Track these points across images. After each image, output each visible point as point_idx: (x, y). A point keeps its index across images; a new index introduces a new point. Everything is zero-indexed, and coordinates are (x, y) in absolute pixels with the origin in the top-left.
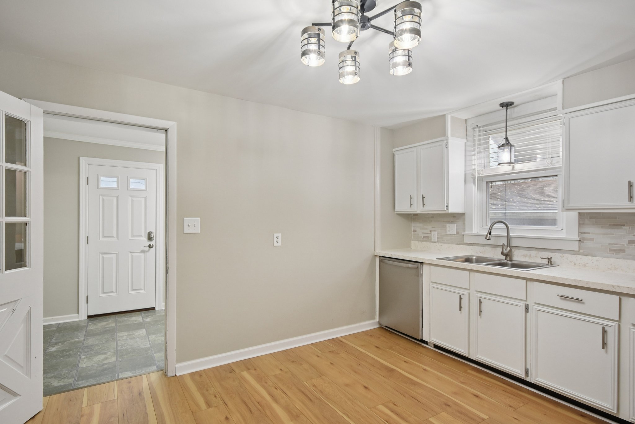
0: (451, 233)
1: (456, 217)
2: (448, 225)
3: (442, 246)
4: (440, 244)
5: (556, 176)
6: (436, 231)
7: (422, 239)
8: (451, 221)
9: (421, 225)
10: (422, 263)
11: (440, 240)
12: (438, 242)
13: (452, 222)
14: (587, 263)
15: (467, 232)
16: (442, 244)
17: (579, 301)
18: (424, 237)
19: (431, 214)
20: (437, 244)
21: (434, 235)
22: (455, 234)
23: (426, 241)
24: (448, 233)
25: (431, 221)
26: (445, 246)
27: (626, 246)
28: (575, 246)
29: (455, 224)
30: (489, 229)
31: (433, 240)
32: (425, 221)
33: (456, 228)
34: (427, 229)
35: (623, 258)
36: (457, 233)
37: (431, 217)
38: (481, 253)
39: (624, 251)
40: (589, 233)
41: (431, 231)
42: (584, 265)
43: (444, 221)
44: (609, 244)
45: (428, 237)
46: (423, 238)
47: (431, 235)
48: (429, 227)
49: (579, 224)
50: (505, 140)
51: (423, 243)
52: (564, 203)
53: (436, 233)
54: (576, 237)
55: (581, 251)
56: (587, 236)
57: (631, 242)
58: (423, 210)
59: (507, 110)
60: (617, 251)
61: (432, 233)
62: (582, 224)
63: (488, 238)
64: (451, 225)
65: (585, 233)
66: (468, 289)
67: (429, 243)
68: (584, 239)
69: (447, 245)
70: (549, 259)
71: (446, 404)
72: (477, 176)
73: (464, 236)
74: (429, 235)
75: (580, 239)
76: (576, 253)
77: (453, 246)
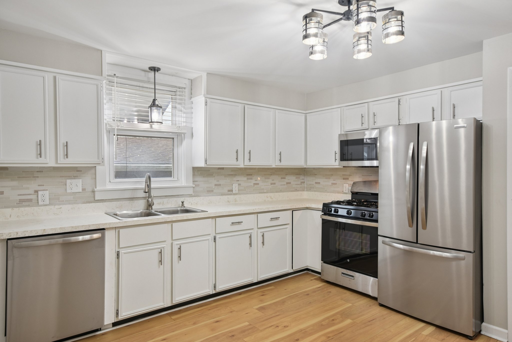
0: (73, 191)
1: (81, 171)
2: (68, 181)
3: (61, 208)
4: (57, 207)
5: (174, 138)
6: (47, 190)
7: (17, 204)
8: (74, 176)
9: (15, 183)
10: (104, 229)
11: (55, 201)
12: (50, 204)
13: (75, 177)
14: (198, 202)
15: (98, 188)
16: (61, 206)
18: (21, 201)
19: (38, 167)
20: (52, 207)
21: (44, 196)
22: (81, 191)
23: (29, 206)
24: (69, 191)
25: (38, 177)
26: (65, 207)
28: (191, 192)
29: (81, 180)
30: (146, 182)
31: (40, 203)
32: (20, 177)
33: (82, 184)
34: (28, 188)
36: (84, 190)
37: (37, 172)
38: (117, 208)
40: (197, 181)
41: (36, 192)
43: (61, 177)
44: (207, 187)
45: (32, 199)
46: (19, 202)
47: (38, 196)
48: (33, 185)
49: (193, 175)
50: (154, 100)
51: (22, 209)
52: (206, 161)
53: (47, 193)
54: (191, 184)
55: (193, 194)
56: (196, 183)
57: (216, 185)
58: (63, 162)
59: (155, 74)
60: (210, 192)
61: (40, 193)
62: (194, 175)
63: (147, 191)
64: (74, 181)
65: (195, 181)
66: (165, 241)
67: (36, 208)
68: (196, 185)
69: (70, 206)
70: (182, 202)
71: (231, 337)
72: (116, 128)
73: (96, 192)
74: (34, 197)
75: (194, 186)
76: (190, 196)
77: (80, 205)
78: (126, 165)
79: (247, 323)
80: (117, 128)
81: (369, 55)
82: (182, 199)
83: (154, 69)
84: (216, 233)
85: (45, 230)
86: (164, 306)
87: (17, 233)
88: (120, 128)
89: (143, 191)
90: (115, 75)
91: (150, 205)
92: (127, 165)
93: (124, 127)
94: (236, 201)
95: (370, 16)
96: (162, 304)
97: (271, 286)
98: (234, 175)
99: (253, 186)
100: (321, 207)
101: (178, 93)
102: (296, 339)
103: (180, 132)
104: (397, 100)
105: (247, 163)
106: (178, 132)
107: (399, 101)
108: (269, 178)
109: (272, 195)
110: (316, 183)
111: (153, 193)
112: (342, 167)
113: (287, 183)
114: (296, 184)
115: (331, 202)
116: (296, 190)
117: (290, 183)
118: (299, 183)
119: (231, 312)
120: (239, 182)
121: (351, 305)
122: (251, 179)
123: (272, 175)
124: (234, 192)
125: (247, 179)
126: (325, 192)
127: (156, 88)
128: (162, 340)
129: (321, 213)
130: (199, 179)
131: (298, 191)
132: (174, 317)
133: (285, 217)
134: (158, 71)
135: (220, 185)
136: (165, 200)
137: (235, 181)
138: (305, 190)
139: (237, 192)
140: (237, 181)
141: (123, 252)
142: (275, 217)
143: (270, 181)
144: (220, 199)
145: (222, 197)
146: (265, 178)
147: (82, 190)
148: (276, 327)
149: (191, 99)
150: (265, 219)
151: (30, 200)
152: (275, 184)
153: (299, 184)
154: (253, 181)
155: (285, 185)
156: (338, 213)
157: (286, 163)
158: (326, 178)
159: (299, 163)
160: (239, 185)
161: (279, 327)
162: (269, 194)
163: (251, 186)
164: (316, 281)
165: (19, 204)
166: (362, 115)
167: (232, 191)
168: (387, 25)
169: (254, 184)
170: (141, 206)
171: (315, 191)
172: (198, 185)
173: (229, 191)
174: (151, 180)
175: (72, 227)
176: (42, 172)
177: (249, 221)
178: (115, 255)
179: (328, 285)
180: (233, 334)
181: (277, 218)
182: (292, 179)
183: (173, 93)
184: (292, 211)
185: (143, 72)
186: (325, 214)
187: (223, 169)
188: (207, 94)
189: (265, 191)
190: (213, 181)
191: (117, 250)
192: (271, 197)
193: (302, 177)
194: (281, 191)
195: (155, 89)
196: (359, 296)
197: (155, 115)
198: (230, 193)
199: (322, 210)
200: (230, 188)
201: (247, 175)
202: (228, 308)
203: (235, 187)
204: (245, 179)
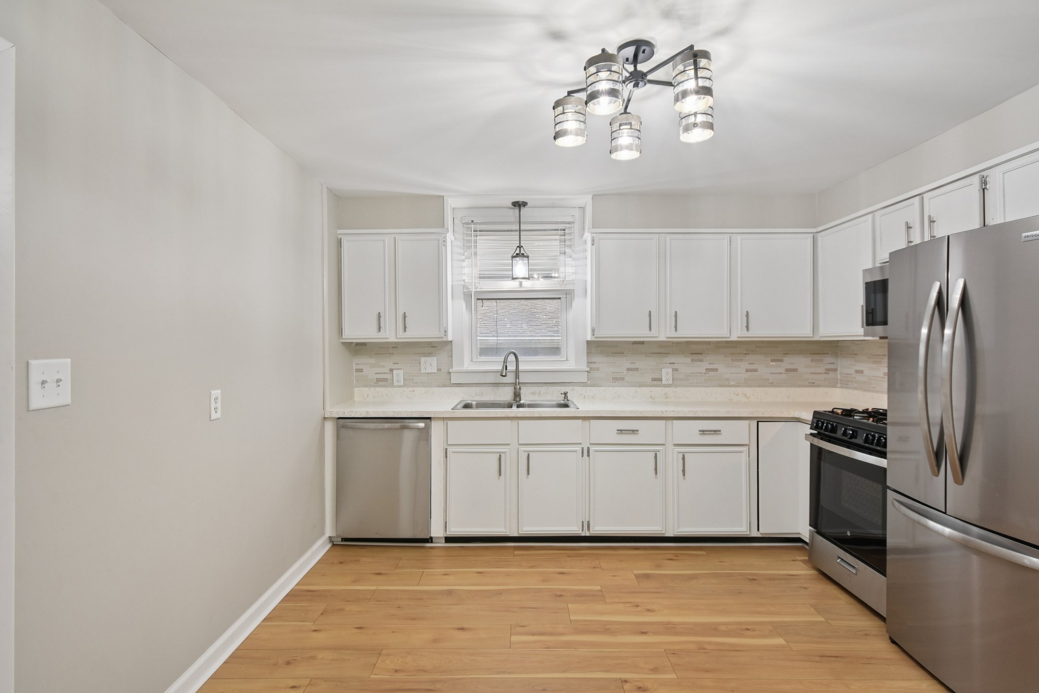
0: (428, 371)
1: (436, 347)
2: (423, 359)
3: (414, 391)
4: (410, 389)
5: (560, 298)
6: (401, 369)
7: (374, 383)
9: (372, 361)
10: (429, 418)
11: (409, 382)
12: (404, 386)
13: (430, 354)
14: (595, 395)
15: (455, 368)
16: (414, 389)
17: (634, 432)
18: (378, 380)
20: (405, 389)
21: (399, 375)
22: (436, 372)
23: (384, 386)
24: (423, 371)
25: (393, 354)
26: (420, 390)
27: (625, 373)
28: (584, 378)
29: (436, 358)
30: (504, 362)
31: (395, 383)
32: (380, 354)
33: (437, 363)
34: (384, 366)
35: (623, 386)
36: (439, 370)
37: (392, 347)
39: (623, 379)
40: (595, 363)
41: (391, 370)
42: (593, 397)
43: (415, 354)
44: (612, 373)
45: (387, 379)
46: (376, 381)
47: (393, 375)
48: (388, 364)
49: (587, 353)
50: (520, 247)
51: (378, 389)
52: (593, 331)
53: (401, 372)
54: (585, 367)
55: (589, 382)
56: (594, 366)
57: (628, 369)
58: (402, 337)
59: (520, 212)
60: (618, 380)
61: (395, 372)
62: (589, 353)
63: (504, 375)
64: (429, 359)
65: (591, 363)
66: (509, 444)
67: (390, 389)
68: (591, 369)
69: (423, 389)
70: (565, 394)
71: (557, 596)
72: (473, 290)
73: (452, 374)
74: (388, 376)
75: (588, 369)
76: (584, 384)
77: (434, 389)
78: (496, 338)
79: (599, 588)
80: (475, 290)
82: (563, 389)
83: (519, 205)
84: (591, 442)
86: (507, 534)
88: (478, 290)
90: (472, 221)
91: (517, 395)
92: (498, 338)
93: (485, 287)
94: (667, 397)
96: (503, 530)
98: (665, 353)
99: (704, 373)
101: (567, 231)
102: (643, 631)
103: (563, 288)
106: (560, 288)
107: (984, 182)
108: (742, 360)
109: (748, 390)
110: (857, 372)
111: (523, 378)
112: (877, 338)
113: (788, 370)
114: (811, 373)
116: (812, 384)
117: (795, 370)
118: (822, 370)
119: (594, 568)
120: (675, 366)
122: (701, 361)
123: (748, 354)
124: (664, 382)
125: (692, 360)
126: (873, 392)
127: (522, 228)
128: (477, 573)
130: (600, 360)
131: (819, 386)
132: (516, 552)
134: (524, 206)
135: (637, 369)
136: (543, 389)
137: (667, 363)
138: (839, 385)
139: (671, 382)
140: (670, 363)
141: (451, 450)
142: (713, 429)
143: (744, 365)
144: (636, 392)
145: (638, 389)
146: (732, 360)
147: (437, 371)
148: (633, 606)
149: (582, 238)
151: (386, 380)
152: (755, 370)
153: (822, 374)
154: (705, 365)
155: (781, 373)
157: (761, 331)
158: (874, 362)
159: (802, 331)
160: (674, 370)
161: (639, 608)
162: (739, 390)
163: (701, 373)
165: (376, 383)
166: (907, 223)
167: (661, 380)
169: (706, 369)
170: (507, 395)
171: (855, 388)
172: (598, 369)
173: (654, 380)
174: (519, 360)
176: (397, 347)
178: (442, 454)
180: (562, 594)
182: (802, 363)
183: (560, 233)
184: (758, 422)
185: (511, 210)
187: (642, 343)
188: (593, 228)
189: (733, 383)
190: (622, 364)
191: (445, 447)
192: (745, 395)
193: (828, 359)
194: (772, 385)
195: (520, 231)
197: (520, 268)
198: (656, 383)
199: (810, 423)
200: (657, 376)
201: (691, 354)
202: (598, 562)
203: (667, 374)
204: (688, 360)
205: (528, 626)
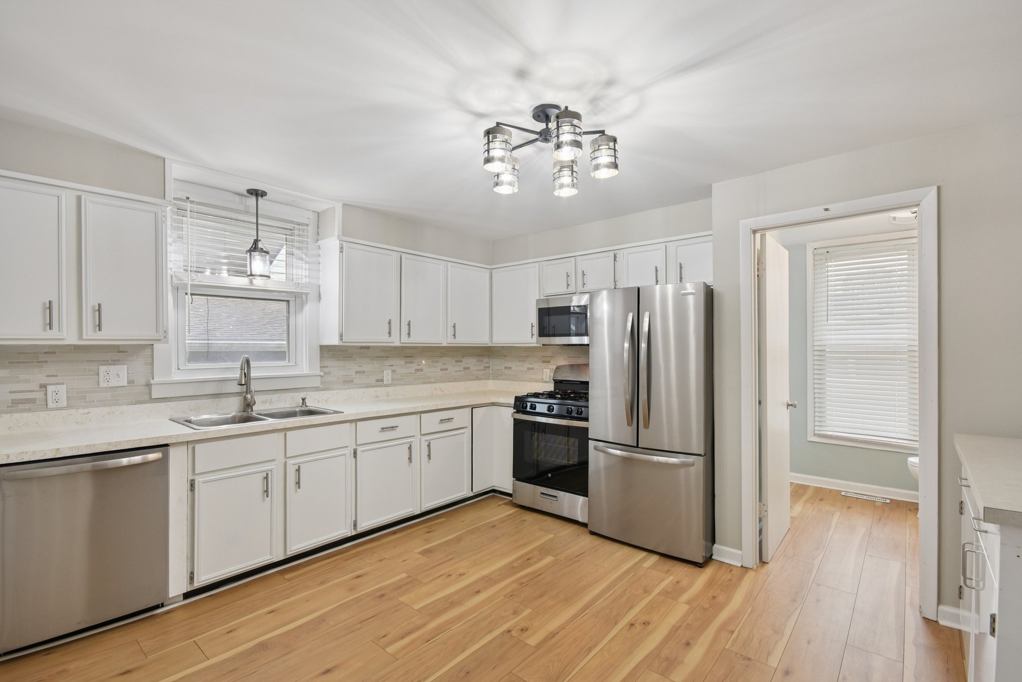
0: (112, 384)
1: (126, 352)
2: (103, 369)
3: (89, 413)
4: (81, 411)
5: (288, 301)
6: (63, 384)
7: (7, 407)
8: (112, 361)
10: (167, 445)
11: (77, 400)
12: (68, 407)
13: (115, 362)
14: (328, 398)
15: (158, 379)
16: (88, 410)
18: (15, 402)
19: (46, 346)
20: (73, 411)
21: (59, 392)
22: (126, 385)
23: (29, 410)
24: (103, 385)
25: (46, 362)
26: (95, 412)
27: (354, 376)
28: (317, 383)
29: (126, 366)
31: (51, 405)
32: (13, 363)
33: (128, 373)
34: (27, 381)
35: (353, 388)
36: (131, 382)
37: (45, 353)
38: (191, 410)
39: (352, 381)
40: (327, 367)
41: (44, 386)
42: (326, 400)
43: (88, 361)
44: (343, 376)
45: (35, 399)
46: (11, 403)
47: (46, 393)
48: (37, 377)
49: (320, 357)
50: (256, 242)
51: (17, 416)
52: (341, 336)
53: (63, 389)
54: (318, 372)
55: (321, 386)
56: (326, 370)
57: (357, 372)
58: (92, 337)
59: (257, 201)
60: (348, 382)
61: (50, 389)
62: (322, 357)
63: (243, 383)
64: (113, 369)
65: (324, 367)
66: (274, 460)
67: (43, 414)
68: (325, 373)
69: (106, 410)
70: (303, 400)
71: (379, 597)
72: (190, 283)
73: (153, 387)
74: (39, 395)
75: (322, 374)
76: (317, 389)
77: (124, 408)
78: (207, 342)
79: (404, 575)
80: (192, 283)
81: (573, 192)
82: (303, 395)
83: (257, 194)
84: (358, 444)
85: (58, 449)
86: (273, 560)
87: (8, 456)
88: (197, 283)
89: (236, 383)
90: (188, 198)
91: (248, 405)
92: (209, 342)
93: (204, 281)
94: (388, 396)
95: (574, 139)
96: (269, 557)
97: (442, 518)
98: (386, 357)
99: (415, 373)
100: (512, 401)
101: (296, 232)
102: (475, 590)
103: (299, 291)
104: (612, 254)
105: (405, 339)
106: (296, 291)
107: (615, 257)
108: (438, 362)
109: (442, 385)
110: (506, 368)
111: (254, 386)
112: (541, 345)
113: (465, 368)
114: (477, 370)
115: (526, 394)
116: (478, 378)
117: (468, 368)
118: (482, 368)
119: (380, 561)
120: (393, 368)
121: (552, 536)
122: (412, 363)
123: (442, 357)
124: (385, 382)
125: (406, 363)
126: (519, 381)
127: (259, 222)
128: (269, 613)
129: (512, 410)
130: (331, 363)
131: (480, 379)
132: (287, 576)
133: (461, 418)
134: (262, 196)
135: (363, 372)
136: (275, 397)
137: (387, 366)
138: (491, 378)
139: (390, 382)
140: (390, 366)
141: (200, 480)
142: (447, 418)
143: (440, 365)
144: (364, 393)
145: (366, 390)
146: (432, 362)
147: (128, 383)
148: (447, 577)
149: (317, 243)
150: (431, 422)
151: (33, 401)
152: (446, 369)
153: (481, 370)
154: (414, 366)
155: (461, 371)
156: (535, 410)
157: (464, 339)
158: (520, 361)
159: (482, 339)
160: (393, 371)
161: (452, 576)
162: (437, 385)
163: (412, 373)
164: (505, 506)
165: (12, 407)
166: (567, 273)
167: (383, 381)
168: (597, 154)
169: (416, 370)
170: (233, 407)
171: (504, 379)
172: (329, 373)
173: (377, 381)
174: (251, 366)
175: (109, 444)
176: (55, 353)
177: (407, 426)
178: (186, 486)
179: (522, 511)
180: (383, 592)
181: (449, 420)
182: (471, 362)
183: (288, 232)
184: (472, 408)
185: (238, 196)
186: (518, 412)
187: (368, 348)
188: (343, 235)
189: (432, 380)
190: (351, 368)
191: (191, 477)
192: (441, 389)
193: (486, 360)
194: (456, 380)
195: (257, 224)
196: (564, 523)
197: (258, 265)
198: (379, 383)
199: (513, 406)
200: (379, 377)
201: (405, 357)
202: (376, 555)
203: (387, 375)
204: (402, 362)
205: (389, 634)
